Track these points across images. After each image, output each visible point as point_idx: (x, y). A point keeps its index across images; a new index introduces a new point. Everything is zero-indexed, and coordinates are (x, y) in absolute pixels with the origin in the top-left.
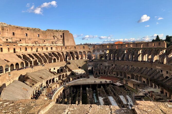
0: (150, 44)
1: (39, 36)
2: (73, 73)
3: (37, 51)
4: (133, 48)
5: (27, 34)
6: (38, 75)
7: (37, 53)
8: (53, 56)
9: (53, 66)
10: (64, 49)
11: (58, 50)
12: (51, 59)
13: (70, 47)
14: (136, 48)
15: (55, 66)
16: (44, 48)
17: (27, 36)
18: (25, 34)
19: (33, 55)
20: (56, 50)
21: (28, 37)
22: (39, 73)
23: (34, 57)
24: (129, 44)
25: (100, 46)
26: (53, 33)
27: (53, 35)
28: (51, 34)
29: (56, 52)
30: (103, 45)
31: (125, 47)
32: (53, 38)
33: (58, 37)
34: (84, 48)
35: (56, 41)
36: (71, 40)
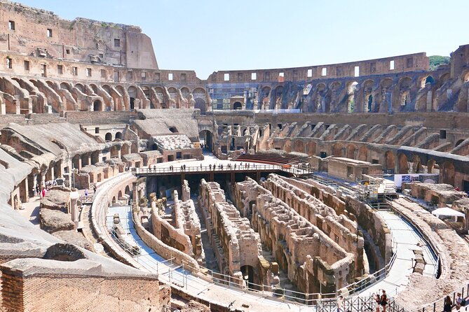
0: (378, 66)
1: (51, 36)
2: (155, 144)
3: (44, 75)
4: (328, 77)
5: (13, 23)
6: (47, 134)
7: (43, 81)
8: (93, 93)
9: (94, 123)
10: (126, 77)
11: (109, 78)
12: (86, 100)
13: (143, 75)
14: (336, 77)
15: (100, 123)
16: (65, 68)
17: (13, 28)
18: (7, 24)
19: (31, 85)
20: (103, 79)
21: (18, 32)
22: (49, 131)
23: (36, 90)
24: (316, 69)
25: (231, 73)
26: (94, 30)
27: (93, 36)
28: (89, 32)
29: (102, 83)
30: (240, 73)
31: (306, 77)
32: (94, 45)
33: (108, 43)
34: (185, 80)
35: (101, 55)
36: (144, 54)
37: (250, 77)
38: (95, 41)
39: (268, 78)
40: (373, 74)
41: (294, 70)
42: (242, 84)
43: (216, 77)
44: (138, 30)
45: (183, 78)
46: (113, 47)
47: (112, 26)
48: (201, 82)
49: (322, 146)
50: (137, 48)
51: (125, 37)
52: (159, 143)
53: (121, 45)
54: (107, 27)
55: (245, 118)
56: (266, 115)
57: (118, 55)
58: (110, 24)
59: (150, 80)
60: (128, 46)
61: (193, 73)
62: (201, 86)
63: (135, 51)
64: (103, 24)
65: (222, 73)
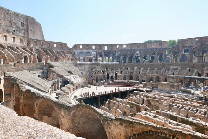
4: (126, 49)
10: (33, 44)
11: (24, 44)
13: (42, 43)
20: (21, 44)
24: (121, 45)
25: (83, 45)
26: (10, 15)
27: (9, 19)
28: (7, 16)
29: (22, 46)
30: (87, 45)
31: (117, 48)
32: (9, 24)
33: (18, 24)
34: (62, 47)
35: (14, 31)
36: (38, 33)
37: (92, 47)
38: (10, 22)
39: (100, 48)
40: (146, 48)
41: (112, 45)
42: (88, 50)
43: (76, 46)
44: (34, 19)
45: (61, 46)
46: (20, 27)
47: (19, 15)
48: (69, 49)
49: (143, 77)
50: (34, 29)
51: (27, 22)
52: (69, 80)
53: (25, 26)
54: (17, 15)
55: (96, 66)
56: (106, 64)
57: (23, 32)
58: (18, 13)
59: (45, 46)
60: (29, 27)
61: (65, 44)
62: (70, 51)
63: (33, 30)
64: (15, 13)
65: (79, 45)
